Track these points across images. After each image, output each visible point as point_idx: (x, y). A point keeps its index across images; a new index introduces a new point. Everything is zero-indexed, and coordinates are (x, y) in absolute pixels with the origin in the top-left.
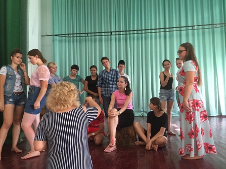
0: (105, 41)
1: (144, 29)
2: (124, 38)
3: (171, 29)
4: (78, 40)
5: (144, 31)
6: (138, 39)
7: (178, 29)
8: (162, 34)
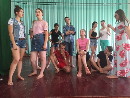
0: (50, 8)
1: (74, 2)
2: (62, 8)
3: (90, 4)
4: (32, 7)
5: (74, 4)
6: (71, 9)
7: (94, 4)
8: (85, 6)
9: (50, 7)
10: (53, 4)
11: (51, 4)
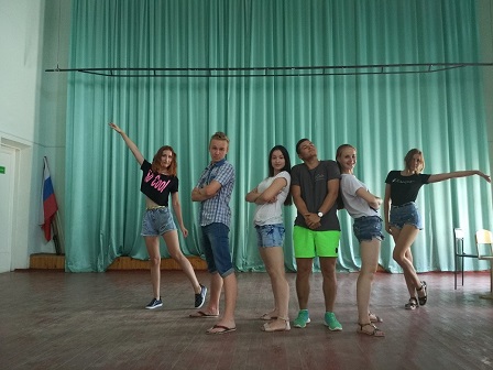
1: (280, 66)
3: (339, 71)
5: (280, 72)
7: (352, 70)
9: (194, 85)
10: (204, 73)
11: (197, 73)
